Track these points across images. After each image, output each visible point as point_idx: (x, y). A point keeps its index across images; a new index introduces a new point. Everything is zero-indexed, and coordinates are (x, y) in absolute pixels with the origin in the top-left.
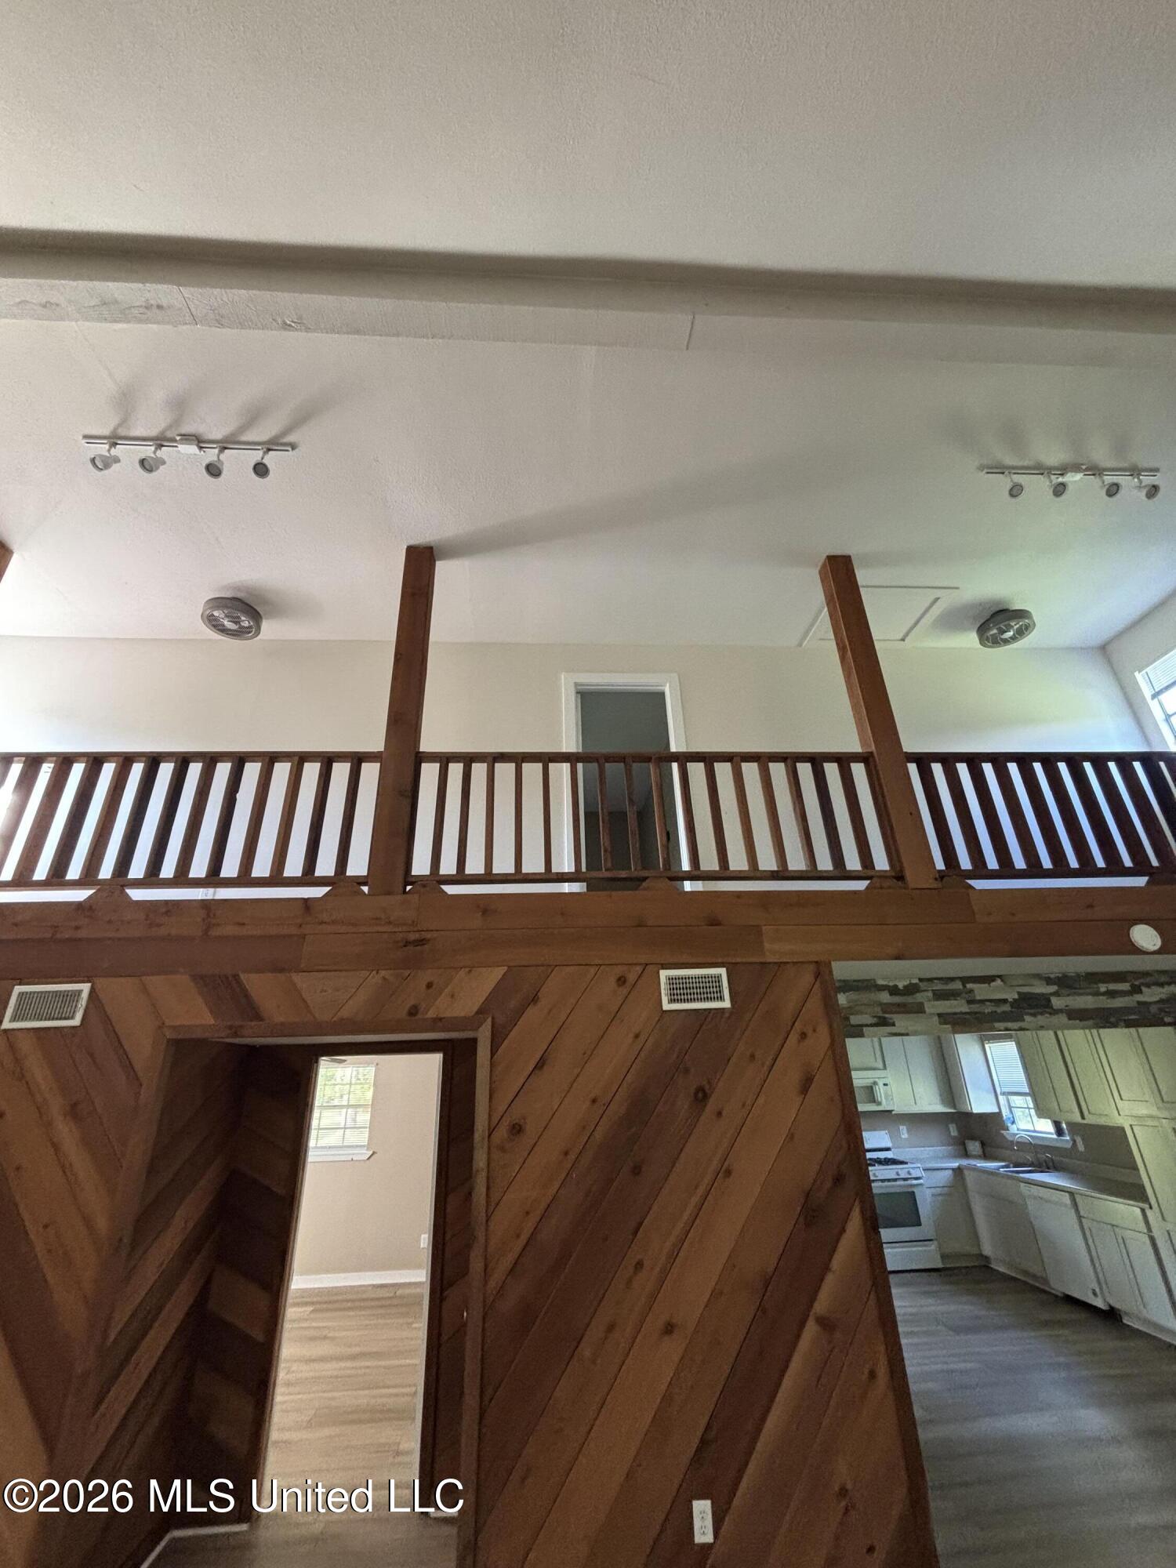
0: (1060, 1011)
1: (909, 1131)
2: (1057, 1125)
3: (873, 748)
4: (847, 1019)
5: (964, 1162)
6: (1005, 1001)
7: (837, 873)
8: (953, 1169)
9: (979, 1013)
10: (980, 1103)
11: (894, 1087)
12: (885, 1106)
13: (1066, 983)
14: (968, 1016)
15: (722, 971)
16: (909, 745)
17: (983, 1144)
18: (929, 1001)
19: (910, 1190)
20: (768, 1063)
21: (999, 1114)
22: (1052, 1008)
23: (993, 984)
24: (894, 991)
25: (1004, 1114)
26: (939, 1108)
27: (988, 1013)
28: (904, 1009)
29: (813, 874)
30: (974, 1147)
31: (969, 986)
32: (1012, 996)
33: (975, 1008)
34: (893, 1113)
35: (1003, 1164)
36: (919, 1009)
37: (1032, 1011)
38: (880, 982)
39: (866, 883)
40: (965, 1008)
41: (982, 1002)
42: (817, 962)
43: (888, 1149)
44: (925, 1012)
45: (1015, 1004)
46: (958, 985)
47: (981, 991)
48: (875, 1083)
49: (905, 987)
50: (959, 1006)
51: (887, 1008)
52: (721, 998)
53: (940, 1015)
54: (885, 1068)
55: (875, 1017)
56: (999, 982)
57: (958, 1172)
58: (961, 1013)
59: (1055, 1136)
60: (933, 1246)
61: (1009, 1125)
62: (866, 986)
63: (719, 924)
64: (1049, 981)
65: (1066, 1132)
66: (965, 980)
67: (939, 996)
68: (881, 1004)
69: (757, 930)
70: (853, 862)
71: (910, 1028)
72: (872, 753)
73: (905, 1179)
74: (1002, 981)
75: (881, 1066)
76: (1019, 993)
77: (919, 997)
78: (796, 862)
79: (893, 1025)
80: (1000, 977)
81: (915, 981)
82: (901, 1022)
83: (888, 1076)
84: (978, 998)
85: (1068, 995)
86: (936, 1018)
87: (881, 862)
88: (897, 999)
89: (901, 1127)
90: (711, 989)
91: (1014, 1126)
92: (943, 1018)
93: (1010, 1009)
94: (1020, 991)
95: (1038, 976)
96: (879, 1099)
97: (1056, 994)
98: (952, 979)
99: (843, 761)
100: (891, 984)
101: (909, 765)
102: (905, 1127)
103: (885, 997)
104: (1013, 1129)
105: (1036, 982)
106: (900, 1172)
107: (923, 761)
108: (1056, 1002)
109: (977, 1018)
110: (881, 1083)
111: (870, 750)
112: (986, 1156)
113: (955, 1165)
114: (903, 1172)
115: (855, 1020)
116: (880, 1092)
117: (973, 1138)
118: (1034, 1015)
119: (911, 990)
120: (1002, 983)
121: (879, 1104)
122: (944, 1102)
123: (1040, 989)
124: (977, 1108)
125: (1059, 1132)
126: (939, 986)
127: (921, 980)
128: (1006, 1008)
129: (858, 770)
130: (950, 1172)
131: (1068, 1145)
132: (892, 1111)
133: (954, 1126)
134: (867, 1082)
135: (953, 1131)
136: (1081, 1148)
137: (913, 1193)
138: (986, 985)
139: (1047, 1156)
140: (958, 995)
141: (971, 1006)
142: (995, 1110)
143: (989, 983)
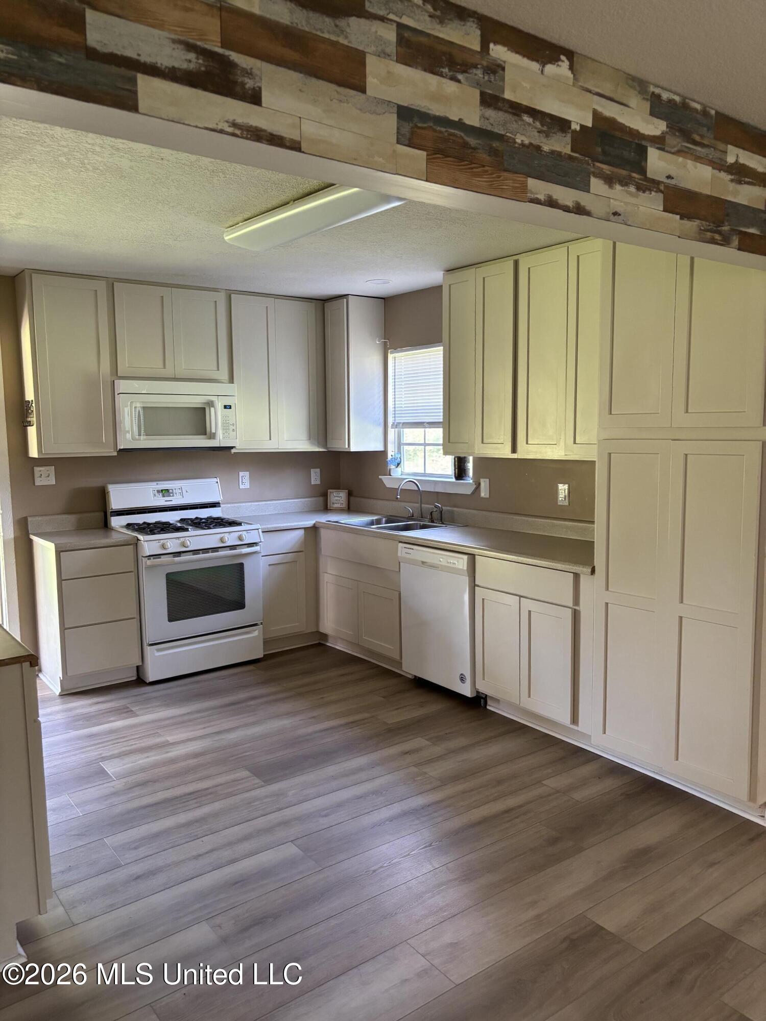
0: (656, 185)
1: (251, 478)
2: (460, 463)
5: (323, 519)
6: (562, 124)
8: (305, 529)
9: (500, 138)
10: (361, 438)
11: (240, 415)
12: (220, 441)
13: (682, 122)
14: (472, 141)
17: (350, 494)
18: (387, 56)
19: (237, 562)
21: (384, 453)
22: (643, 171)
23: (550, 68)
25: (389, 453)
26: (303, 445)
27: (523, 145)
30: (338, 498)
31: (496, 51)
32: (580, 118)
33: (496, 120)
34: (233, 451)
35: (375, 518)
37: (606, 168)
40: (472, 115)
41: (517, 109)
43: (214, 505)
44: (363, 91)
45: (583, 141)
47: (519, 77)
48: (211, 404)
51: (251, 33)
53: (405, 113)
54: (231, 380)
55: (187, 45)
56: (561, 69)
57: (313, 531)
58: (460, 125)
59: (454, 480)
61: (392, 467)
64: (656, 105)
65: (471, 472)
67: (412, 50)
73: (233, 547)
74: (571, 68)
75: (224, 374)
76: (596, 115)
80: (569, 54)
83: (234, 393)
84: (509, 94)
85: (678, 153)
86: (391, 122)
89: (241, 474)
91: (399, 469)
92: (412, 125)
93: (567, 150)
94: (600, 109)
95: (640, 85)
96: (213, 431)
97: (659, 142)
102: (247, 474)
104: (397, 473)
105: (634, 100)
106: (226, 536)
108: (653, 157)
109: (494, 152)
110: (219, 405)
112: (350, 509)
113: (309, 522)
114: (230, 536)
116: (217, 418)
117: (337, 487)
118: (610, 181)
120: (569, 74)
121: (212, 436)
122: (310, 438)
124: (356, 446)
125: (459, 474)
128: (561, 144)
130: (302, 532)
131: (469, 491)
132: (232, 447)
133: (318, 470)
134: (197, 402)
135: (315, 477)
136: (484, 493)
137: (242, 565)
138: (535, 66)
139: (436, 507)
140: (466, 68)
141: (490, 113)
142: (379, 447)
143: (544, 64)
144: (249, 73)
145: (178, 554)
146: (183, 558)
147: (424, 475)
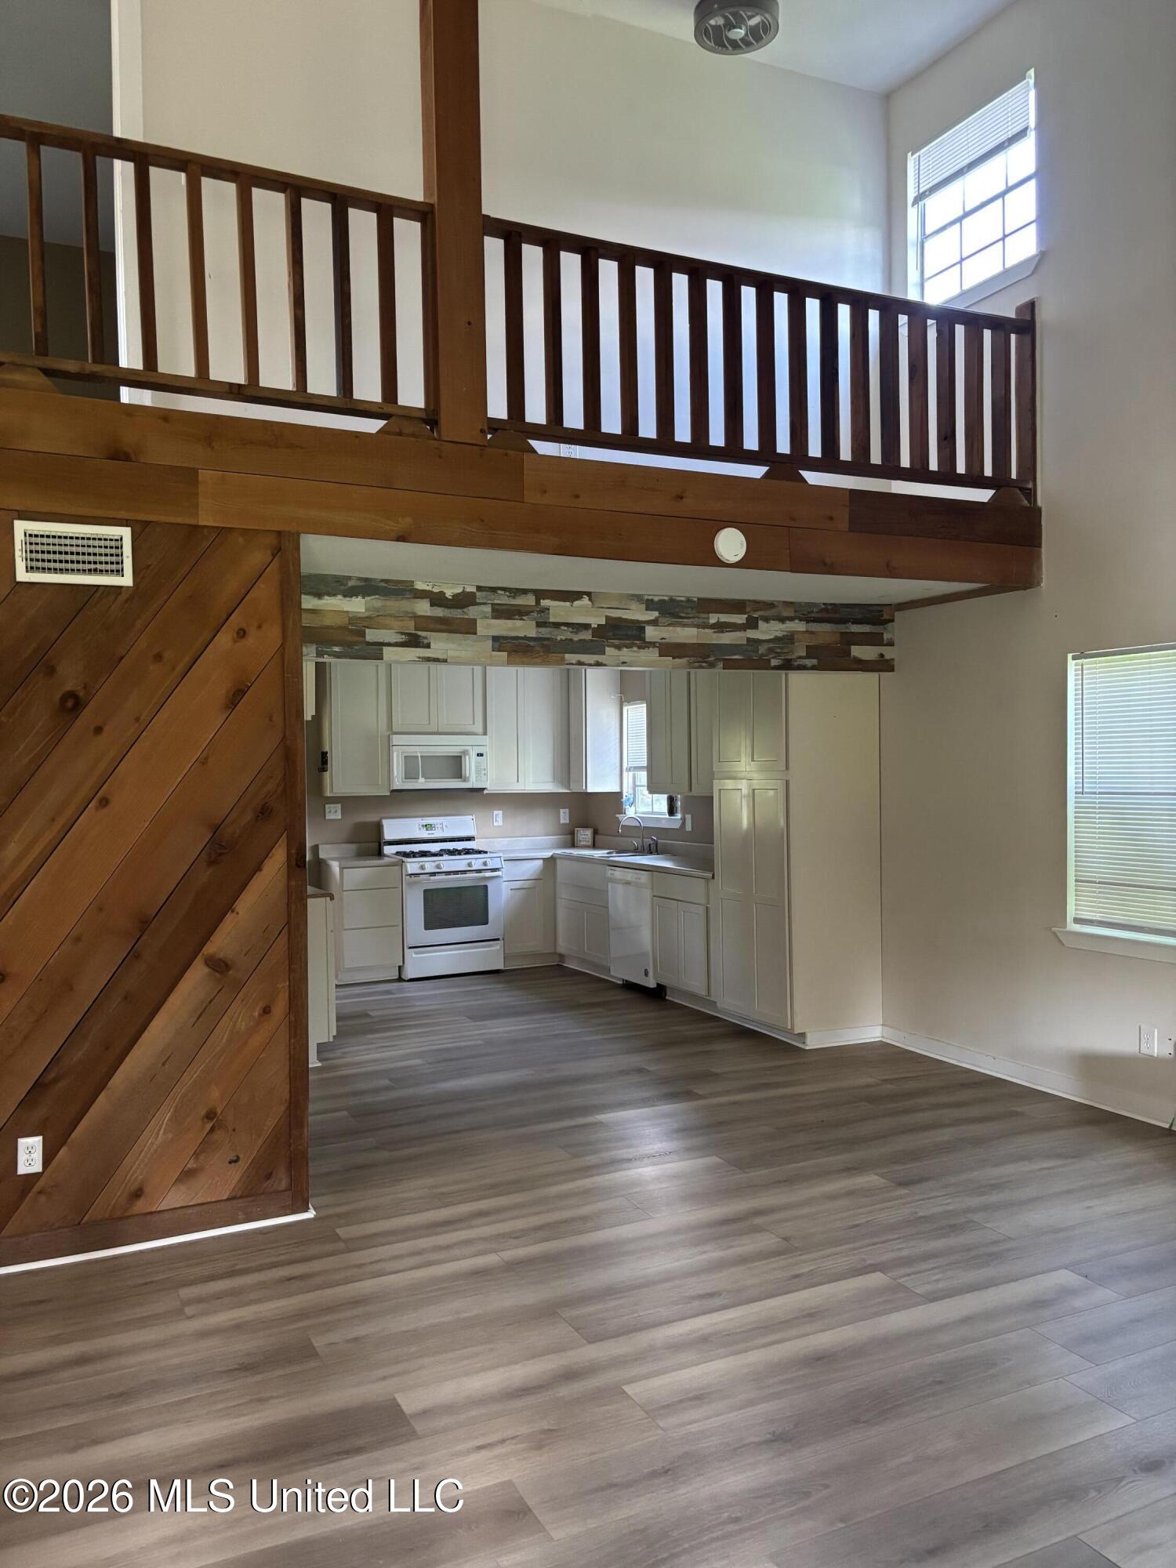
0: (652, 644)
1: (504, 817)
2: (671, 802)
3: (434, 200)
4: (363, 634)
5: (565, 851)
6: (586, 626)
7: (339, 404)
8: (543, 859)
9: (548, 639)
10: (599, 781)
11: (489, 760)
12: (473, 782)
13: (670, 610)
14: (532, 644)
15: (125, 533)
16: (497, 203)
17: (596, 833)
18: (487, 618)
19: (483, 883)
20: (180, 668)
21: (619, 795)
22: (643, 639)
23: (576, 603)
24: (437, 600)
25: (625, 794)
26: (548, 787)
27: (561, 640)
28: (445, 626)
29: (300, 398)
30: (585, 835)
31: (545, 603)
32: (596, 620)
33: (545, 632)
34: (485, 792)
36: (468, 628)
37: (616, 642)
38: (420, 586)
39: (381, 423)
40: (532, 632)
41: (557, 625)
42: (279, 533)
43: (469, 839)
44: (476, 634)
45: (600, 631)
46: (530, 600)
47: (558, 611)
48: (465, 753)
49: (455, 596)
50: (525, 628)
51: (425, 623)
52: (120, 572)
53: (495, 639)
54: (485, 733)
55: (402, 633)
56: (586, 601)
57: (550, 862)
58: (525, 638)
59: (667, 816)
60: (497, 947)
61: (627, 806)
62: (400, 589)
63: (127, 458)
64: (650, 605)
65: (679, 809)
66: (540, 594)
67: (500, 613)
68: (417, 618)
69: (189, 476)
70: (368, 387)
71: (451, 653)
72: (432, 205)
73: (479, 871)
74: (590, 600)
75: (479, 728)
76: (607, 618)
77: (472, 612)
78: (277, 374)
79: (428, 646)
80: (589, 594)
81: (471, 589)
82: (440, 645)
83: (486, 743)
84: (552, 620)
85: (669, 625)
86: (490, 643)
87: (412, 393)
88: (439, 612)
89: (496, 812)
90: (107, 558)
91: (633, 808)
92: (499, 643)
93: (590, 637)
94: (610, 615)
95: (638, 598)
96: (467, 775)
97: (654, 623)
98: (525, 592)
99: (386, 209)
100: (436, 590)
101: (488, 240)
102: (501, 812)
103: (423, 608)
104: (630, 812)
105: (634, 605)
106: (473, 862)
107: (514, 235)
108: (651, 633)
109: (543, 646)
110: (473, 754)
111: (431, 202)
112: (594, 846)
113: (548, 854)
114: (477, 862)
115: (371, 635)
116: (470, 765)
117: (585, 826)
118: (619, 648)
119: (464, 600)
120: (589, 603)
121: (466, 780)
122: (556, 781)
123: (638, 614)
124: (593, 787)
125: (672, 811)
126: (503, 599)
127: (479, 588)
128: (587, 635)
129: (408, 235)
130: (541, 862)
131: (677, 826)
132: (484, 789)
133: (567, 810)
134: (454, 751)
135: (564, 816)
136: (689, 828)
137: (486, 887)
138: (568, 604)
139: (652, 839)
140: (527, 613)
141: (540, 630)
142: (617, 790)
143: (572, 602)
144: (426, 638)
145: (434, 874)
146: (437, 877)
147: (653, 813)
